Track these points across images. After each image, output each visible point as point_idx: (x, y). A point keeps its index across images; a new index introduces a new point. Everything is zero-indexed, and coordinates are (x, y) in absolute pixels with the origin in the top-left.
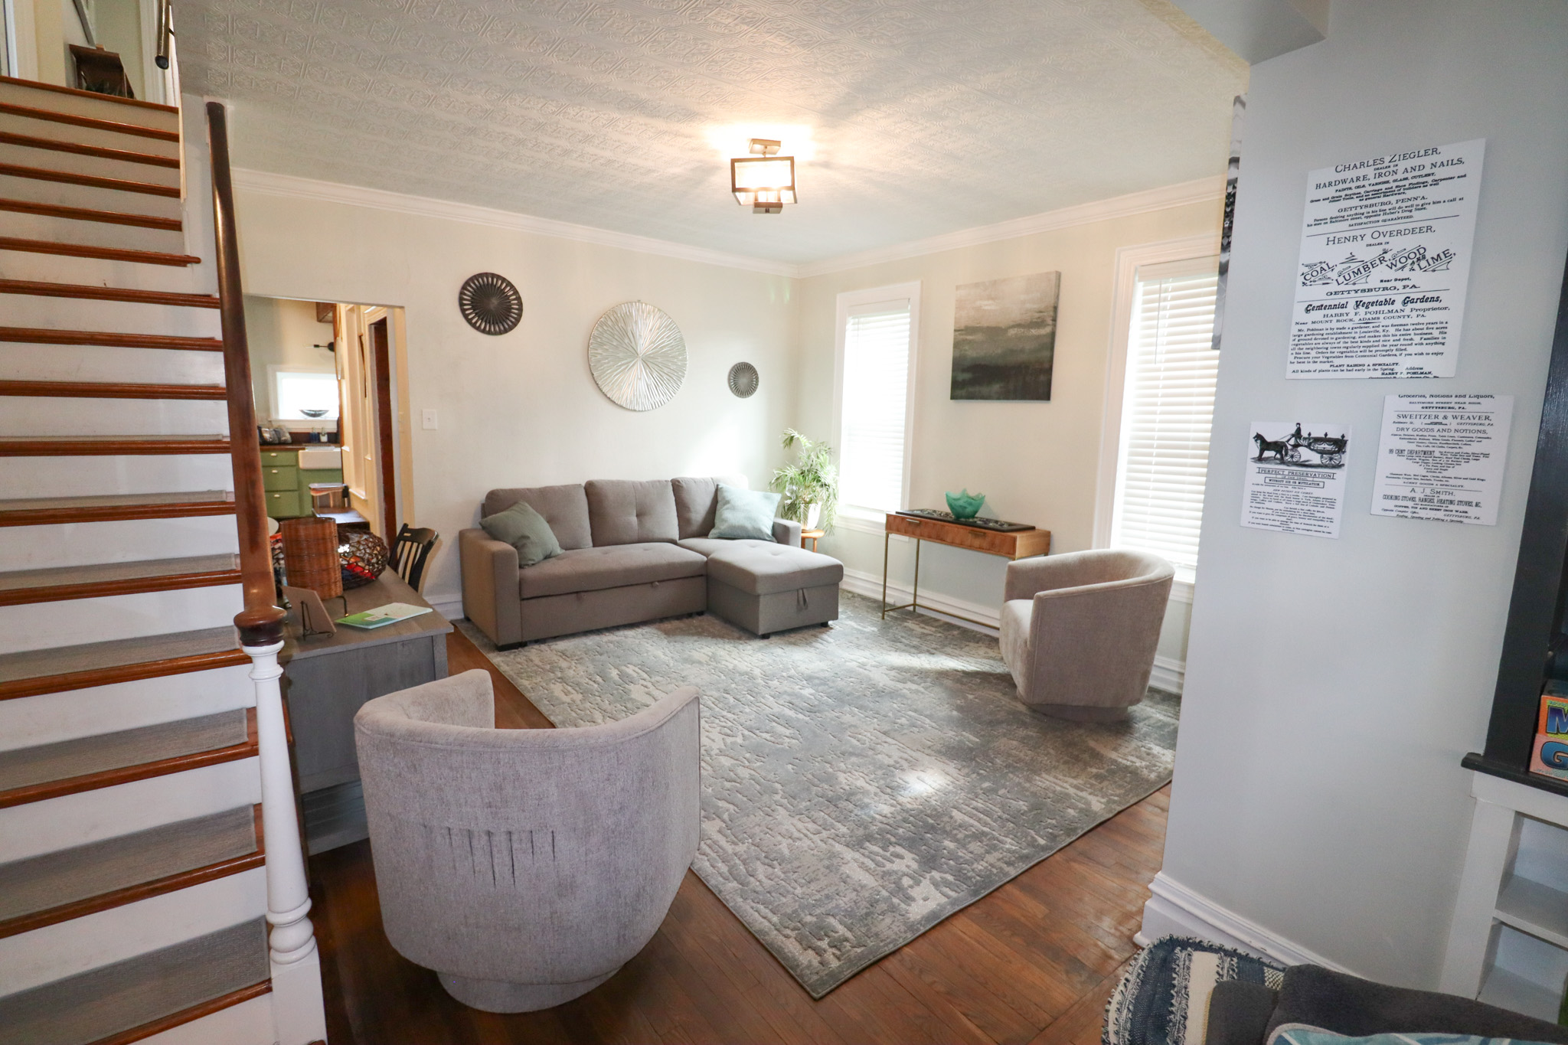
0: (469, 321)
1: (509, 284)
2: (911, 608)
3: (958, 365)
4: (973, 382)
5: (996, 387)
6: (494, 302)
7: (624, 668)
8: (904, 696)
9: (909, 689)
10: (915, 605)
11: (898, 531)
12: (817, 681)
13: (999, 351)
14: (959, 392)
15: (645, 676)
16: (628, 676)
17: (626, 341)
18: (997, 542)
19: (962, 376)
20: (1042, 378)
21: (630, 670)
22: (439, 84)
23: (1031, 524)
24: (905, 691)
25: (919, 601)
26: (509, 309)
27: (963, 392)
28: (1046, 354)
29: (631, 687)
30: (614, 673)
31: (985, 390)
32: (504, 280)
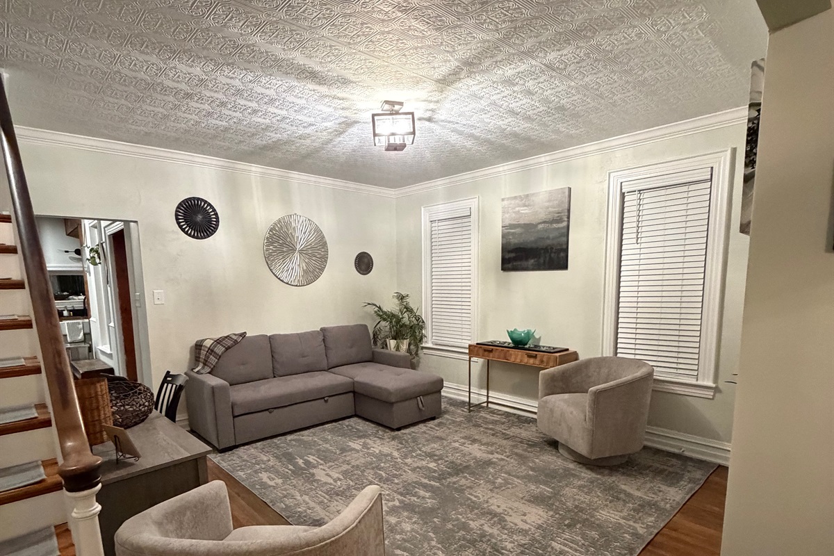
0: (183, 230)
1: (209, 204)
2: (485, 405)
3: (505, 249)
4: (515, 259)
5: (532, 261)
6: (199, 218)
7: (306, 458)
8: (494, 463)
9: (497, 458)
10: (488, 402)
11: (477, 355)
12: (436, 458)
13: (533, 239)
14: (506, 266)
15: (322, 462)
16: (310, 462)
17: (288, 240)
18: (545, 359)
19: (507, 256)
20: (562, 254)
21: (311, 459)
22: (170, 58)
23: (566, 347)
24: (494, 460)
25: (490, 400)
26: (210, 221)
27: (510, 266)
28: (565, 239)
29: (314, 471)
30: (300, 462)
31: (524, 263)
32: (206, 202)
